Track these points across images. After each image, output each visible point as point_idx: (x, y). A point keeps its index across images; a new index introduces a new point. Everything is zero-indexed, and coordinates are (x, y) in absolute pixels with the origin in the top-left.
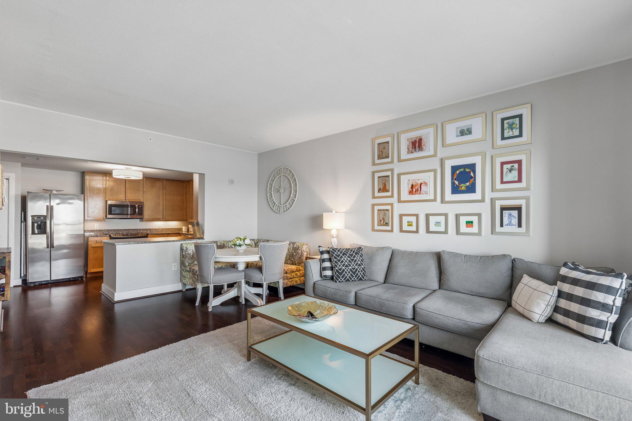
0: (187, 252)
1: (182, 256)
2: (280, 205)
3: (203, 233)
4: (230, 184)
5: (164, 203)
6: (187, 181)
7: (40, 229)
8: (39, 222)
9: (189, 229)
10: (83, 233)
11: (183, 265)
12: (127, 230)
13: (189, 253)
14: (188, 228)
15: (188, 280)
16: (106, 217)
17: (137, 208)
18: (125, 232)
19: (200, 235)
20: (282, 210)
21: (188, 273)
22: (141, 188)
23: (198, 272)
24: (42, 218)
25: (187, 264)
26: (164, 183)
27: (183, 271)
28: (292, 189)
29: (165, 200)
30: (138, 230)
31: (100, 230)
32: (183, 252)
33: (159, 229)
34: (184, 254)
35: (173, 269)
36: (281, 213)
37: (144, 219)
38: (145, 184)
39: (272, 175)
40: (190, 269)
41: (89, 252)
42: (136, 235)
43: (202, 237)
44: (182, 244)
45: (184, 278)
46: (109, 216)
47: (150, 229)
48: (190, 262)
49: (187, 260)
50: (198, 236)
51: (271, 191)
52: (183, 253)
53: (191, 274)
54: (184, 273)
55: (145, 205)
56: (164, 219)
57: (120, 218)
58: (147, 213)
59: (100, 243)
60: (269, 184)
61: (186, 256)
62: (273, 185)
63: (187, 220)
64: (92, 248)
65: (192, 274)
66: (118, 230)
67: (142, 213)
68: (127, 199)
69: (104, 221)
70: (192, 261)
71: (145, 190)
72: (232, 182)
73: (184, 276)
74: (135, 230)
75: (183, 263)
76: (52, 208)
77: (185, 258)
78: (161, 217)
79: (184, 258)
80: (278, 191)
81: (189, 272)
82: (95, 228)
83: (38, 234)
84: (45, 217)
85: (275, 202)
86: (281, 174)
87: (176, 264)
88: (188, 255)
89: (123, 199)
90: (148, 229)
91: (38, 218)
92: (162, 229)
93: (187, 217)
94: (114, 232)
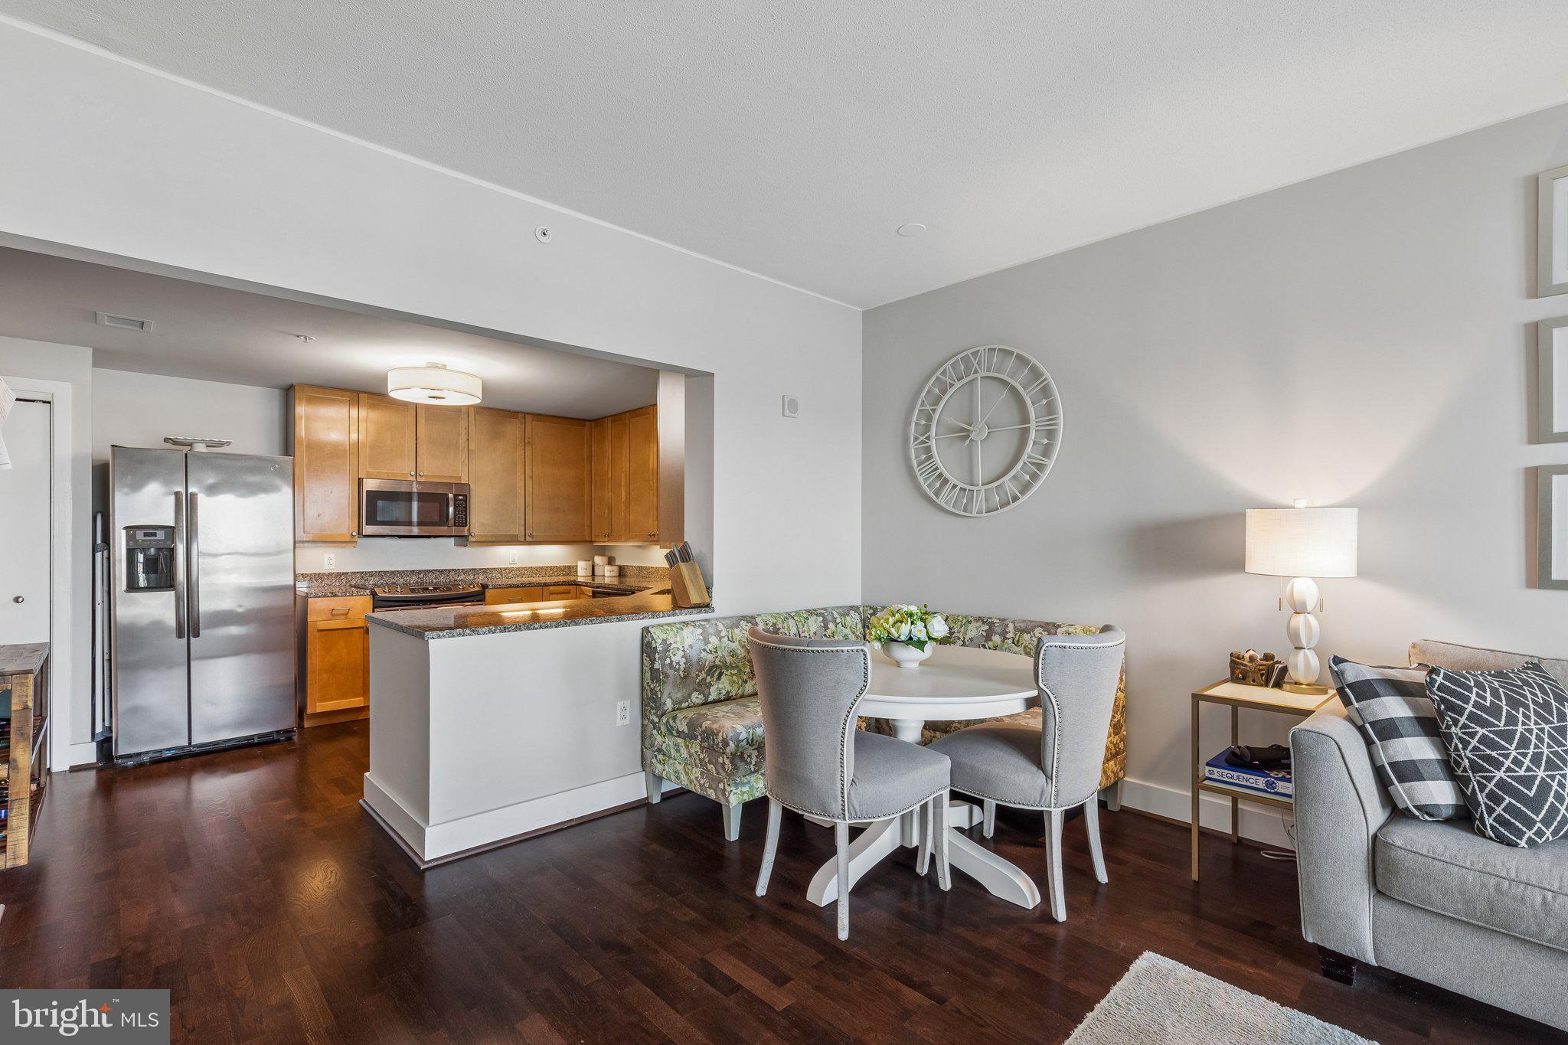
0: (668, 661)
1: (648, 675)
2: (968, 487)
3: (709, 589)
4: (787, 412)
5: (529, 489)
7: (156, 572)
8: (152, 550)
9: (596, 568)
10: (292, 583)
11: (657, 709)
12: (420, 572)
13: (674, 664)
14: (593, 566)
15: (680, 768)
16: (359, 533)
17: (451, 503)
18: (414, 579)
19: (702, 597)
20: (979, 503)
21: (680, 741)
22: (462, 441)
23: (731, 743)
24: (161, 535)
25: (669, 705)
26: (529, 427)
27: (655, 732)
28: (1033, 425)
29: (532, 477)
30: (452, 573)
31: (339, 575)
32: (653, 661)
33: (511, 570)
34: (657, 666)
35: (619, 723)
36: (974, 514)
37: (471, 539)
38: (472, 428)
39: (934, 378)
40: (692, 725)
41: (310, 647)
42: (449, 589)
43: (707, 600)
44: (646, 631)
45: (660, 757)
46: (368, 529)
47: (485, 571)
48: (679, 695)
49: (668, 689)
50: (695, 599)
51: (928, 438)
52: (652, 664)
53: (695, 747)
54: (659, 739)
55: (473, 493)
56: (528, 539)
57: (400, 537)
58: (479, 519)
59: (343, 617)
60: (916, 412)
61: (666, 676)
62: (936, 416)
63: (592, 542)
64: (318, 634)
65: (702, 748)
66: (392, 572)
67: (466, 519)
68: (422, 474)
69: (353, 545)
70: (685, 691)
71: (472, 447)
72: (791, 406)
73: (660, 750)
74: (441, 572)
75: (655, 701)
76: (192, 500)
77: (664, 682)
78: (518, 531)
79: (658, 681)
80: (964, 434)
81: (690, 736)
82: (326, 567)
83: (149, 589)
84: (170, 531)
85: (947, 474)
86: (976, 372)
87: (627, 703)
88: (671, 672)
89: (409, 475)
90: (480, 569)
91: (146, 535)
92: (518, 569)
93: (595, 531)
94: (382, 581)
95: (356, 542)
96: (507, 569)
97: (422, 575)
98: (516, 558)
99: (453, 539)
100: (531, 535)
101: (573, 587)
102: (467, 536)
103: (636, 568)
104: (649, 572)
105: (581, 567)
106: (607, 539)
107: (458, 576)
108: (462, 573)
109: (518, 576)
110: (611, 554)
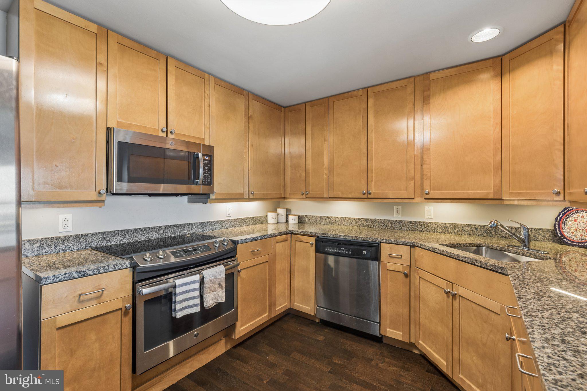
6: (284, 107)
12: (160, 228)
16: (109, 191)
17: (201, 163)
22: (205, 106)
26: (251, 104)
30: (187, 227)
31: (77, 238)
33: (228, 222)
37: (212, 197)
38: (213, 96)
46: (118, 186)
55: (216, 156)
57: (150, 195)
58: (219, 178)
59: (94, 302)
63: (286, 199)
66: (135, 230)
67: (211, 178)
68: (172, 132)
69: (100, 204)
71: (213, 113)
74: (178, 226)
78: (243, 190)
89: (160, 131)
90: (208, 222)
92: (233, 220)
93: (288, 190)
94: (124, 240)
95: (103, 201)
96: (225, 221)
97: (162, 230)
98: (231, 213)
99: (186, 198)
100: (253, 194)
101: (289, 235)
102: (209, 194)
103: (316, 217)
104: (332, 221)
105: (271, 216)
106: (304, 196)
107: (191, 229)
108: (194, 227)
109: (233, 226)
110: (288, 207)
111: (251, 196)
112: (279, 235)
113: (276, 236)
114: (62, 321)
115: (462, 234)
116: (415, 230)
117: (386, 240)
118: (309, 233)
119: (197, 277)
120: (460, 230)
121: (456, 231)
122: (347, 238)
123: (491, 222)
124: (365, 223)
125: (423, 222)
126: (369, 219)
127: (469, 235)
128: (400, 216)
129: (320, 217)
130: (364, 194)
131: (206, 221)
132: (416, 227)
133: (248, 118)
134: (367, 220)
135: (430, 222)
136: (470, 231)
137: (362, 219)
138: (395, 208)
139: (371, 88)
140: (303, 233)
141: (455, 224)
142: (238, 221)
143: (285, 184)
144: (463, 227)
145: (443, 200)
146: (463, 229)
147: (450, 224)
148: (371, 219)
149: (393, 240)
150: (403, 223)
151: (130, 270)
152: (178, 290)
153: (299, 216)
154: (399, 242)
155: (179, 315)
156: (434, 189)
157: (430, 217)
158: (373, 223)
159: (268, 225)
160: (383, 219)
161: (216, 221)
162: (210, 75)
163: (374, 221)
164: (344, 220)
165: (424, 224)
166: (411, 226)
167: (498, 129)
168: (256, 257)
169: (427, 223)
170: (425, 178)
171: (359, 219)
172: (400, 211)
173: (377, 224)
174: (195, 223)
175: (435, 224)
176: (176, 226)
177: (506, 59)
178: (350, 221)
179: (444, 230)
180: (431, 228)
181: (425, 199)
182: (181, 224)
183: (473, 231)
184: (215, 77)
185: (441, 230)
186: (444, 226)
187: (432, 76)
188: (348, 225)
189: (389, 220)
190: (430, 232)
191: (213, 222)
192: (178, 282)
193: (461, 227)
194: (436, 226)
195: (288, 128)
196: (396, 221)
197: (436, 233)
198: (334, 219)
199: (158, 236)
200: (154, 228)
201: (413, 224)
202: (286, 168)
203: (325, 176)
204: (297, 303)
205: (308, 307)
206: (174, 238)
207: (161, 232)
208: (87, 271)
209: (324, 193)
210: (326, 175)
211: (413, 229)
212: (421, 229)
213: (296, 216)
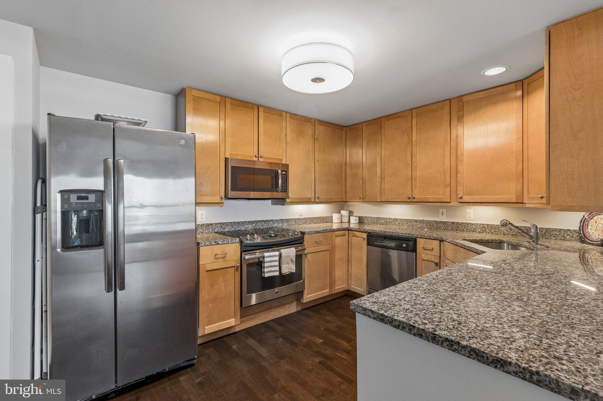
6: (346, 127)
7: (87, 231)
8: (85, 212)
9: (343, 218)
16: (225, 196)
17: (280, 177)
22: (283, 136)
24: (92, 198)
26: (316, 129)
29: (319, 161)
30: (271, 223)
31: (208, 225)
37: (288, 200)
38: (288, 128)
41: (201, 285)
46: (231, 194)
47: (287, 220)
55: (290, 170)
57: (249, 199)
58: (293, 187)
59: (222, 260)
63: (346, 202)
66: (239, 223)
67: (287, 187)
68: (261, 157)
69: (221, 205)
74: (265, 221)
76: (118, 167)
78: (311, 195)
83: (81, 247)
84: (100, 195)
89: (254, 157)
90: (285, 220)
91: (79, 198)
92: (304, 219)
93: (349, 195)
94: (232, 229)
95: (223, 203)
96: (298, 219)
97: (255, 224)
98: (302, 212)
99: (270, 201)
100: (318, 198)
101: (347, 232)
102: (286, 199)
103: (374, 218)
104: (387, 221)
105: (336, 217)
106: (361, 200)
107: (274, 224)
108: (276, 222)
109: (304, 223)
110: (351, 209)
111: (317, 200)
112: (338, 231)
113: (335, 231)
114: (209, 267)
115: (498, 234)
116: (457, 230)
117: (421, 235)
118: (362, 230)
119: (277, 253)
120: (497, 230)
121: (493, 231)
122: (391, 234)
123: (502, 221)
124: (414, 223)
125: (464, 223)
126: (418, 220)
127: (505, 234)
128: (444, 217)
129: (377, 218)
130: (409, 198)
131: (284, 218)
132: (458, 227)
133: (315, 139)
134: (416, 221)
135: (470, 223)
136: (505, 231)
137: (412, 220)
138: (441, 210)
139: (415, 110)
140: (357, 230)
141: (492, 225)
142: (308, 220)
143: (346, 190)
144: (499, 228)
145: (474, 204)
146: (499, 230)
147: (488, 225)
148: (419, 220)
149: (426, 236)
150: (447, 224)
151: (239, 244)
152: (266, 260)
153: (359, 217)
154: (431, 237)
155: (267, 275)
156: (466, 195)
157: (470, 219)
158: (421, 223)
159: (333, 224)
160: (430, 220)
161: (291, 219)
162: (286, 112)
163: (422, 222)
164: (397, 221)
165: (465, 224)
166: (454, 226)
167: (520, 143)
168: (319, 245)
169: (467, 224)
170: (459, 185)
171: (409, 220)
172: (445, 214)
173: (424, 224)
174: (276, 220)
175: (474, 224)
176: (264, 221)
177: (526, 82)
178: (402, 222)
179: (482, 230)
180: (471, 228)
181: (460, 202)
182: (267, 220)
183: (508, 231)
184: (290, 113)
185: (479, 230)
186: (482, 226)
187: (465, 99)
188: (400, 225)
189: (435, 221)
190: (470, 232)
191: (289, 219)
192: (266, 254)
193: (497, 227)
194: (476, 227)
195: (348, 144)
196: (441, 222)
197: (475, 233)
198: (388, 220)
199: (252, 227)
200: (250, 221)
201: (455, 225)
202: (347, 177)
203: (378, 184)
204: (353, 286)
205: (362, 289)
206: (262, 230)
207: (254, 225)
208: (219, 242)
209: (377, 198)
210: (379, 182)
211: (455, 229)
212: (462, 229)
213: (356, 217)
